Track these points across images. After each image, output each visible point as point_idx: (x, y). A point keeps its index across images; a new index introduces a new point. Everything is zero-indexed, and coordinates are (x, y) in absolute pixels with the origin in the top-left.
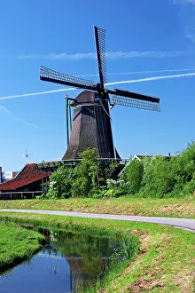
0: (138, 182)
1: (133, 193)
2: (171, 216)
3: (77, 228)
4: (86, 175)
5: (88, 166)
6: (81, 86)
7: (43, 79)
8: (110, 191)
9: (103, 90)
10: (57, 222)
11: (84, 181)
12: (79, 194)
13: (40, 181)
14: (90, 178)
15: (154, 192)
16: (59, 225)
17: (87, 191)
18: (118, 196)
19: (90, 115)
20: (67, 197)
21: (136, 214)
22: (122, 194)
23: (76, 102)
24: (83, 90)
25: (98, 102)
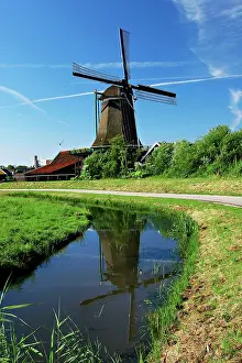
0: (162, 165)
1: (158, 174)
2: (201, 193)
3: (116, 205)
4: (115, 158)
5: (118, 150)
6: (109, 82)
7: (75, 74)
8: (138, 173)
9: (127, 85)
10: (95, 199)
11: (114, 163)
12: (109, 175)
13: (73, 165)
14: (119, 162)
15: (178, 173)
16: (97, 202)
17: (116, 173)
18: (144, 176)
19: (117, 107)
20: (98, 178)
21: (167, 192)
22: (148, 175)
23: (104, 96)
24: (110, 85)
25: (123, 96)
